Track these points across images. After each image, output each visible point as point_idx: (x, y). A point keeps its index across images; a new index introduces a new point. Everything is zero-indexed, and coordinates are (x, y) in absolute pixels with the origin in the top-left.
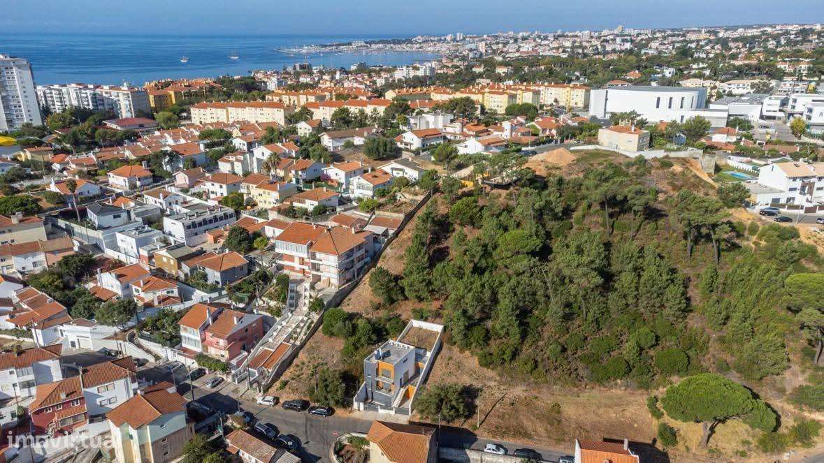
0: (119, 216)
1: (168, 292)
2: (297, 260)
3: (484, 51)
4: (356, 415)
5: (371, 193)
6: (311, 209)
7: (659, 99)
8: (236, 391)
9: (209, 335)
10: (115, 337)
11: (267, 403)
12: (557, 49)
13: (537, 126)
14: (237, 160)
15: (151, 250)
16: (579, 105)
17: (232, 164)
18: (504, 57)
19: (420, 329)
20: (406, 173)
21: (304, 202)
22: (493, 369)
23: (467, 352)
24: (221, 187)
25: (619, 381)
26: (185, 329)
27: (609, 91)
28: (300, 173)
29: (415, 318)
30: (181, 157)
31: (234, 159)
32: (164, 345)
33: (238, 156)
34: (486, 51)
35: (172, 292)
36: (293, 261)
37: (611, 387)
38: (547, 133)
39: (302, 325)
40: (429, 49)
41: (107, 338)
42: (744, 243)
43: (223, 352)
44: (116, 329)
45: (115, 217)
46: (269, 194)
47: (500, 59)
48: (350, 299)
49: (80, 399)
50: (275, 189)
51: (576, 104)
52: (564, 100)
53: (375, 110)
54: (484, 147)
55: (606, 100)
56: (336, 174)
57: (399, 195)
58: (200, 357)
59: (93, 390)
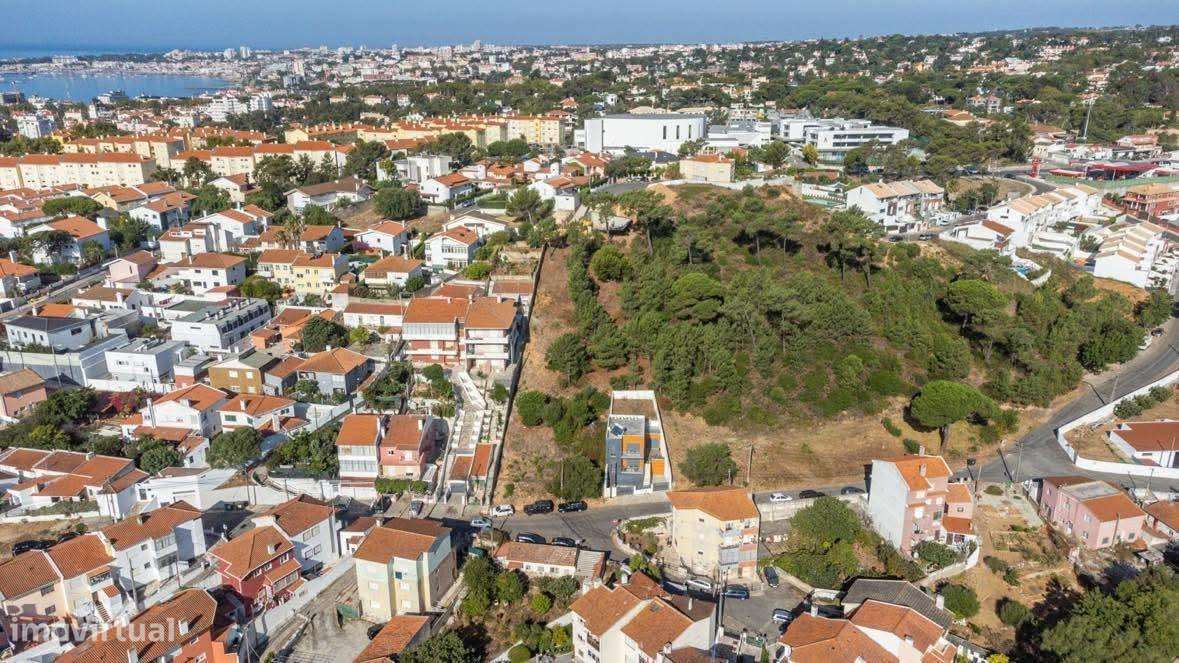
0: (79, 331)
1: (283, 412)
2: (434, 345)
3: (303, 74)
4: (610, 503)
5: (465, 256)
6: (402, 283)
7: (665, 128)
8: (450, 510)
9: (386, 450)
10: (231, 483)
11: (506, 513)
12: (413, 71)
13: (580, 163)
14: (194, 236)
15: (202, 364)
16: (554, 141)
17: (188, 242)
18: (341, 83)
19: (625, 400)
20: (487, 229)
21: (385, 276)
22: (724, 426)
23: (688, 415)
24: (215, 273)
25: (845, 412)
26: (348, 451)
27: (605, 120)
28: (316, 244)
29: (615, 388)
30: (76, 239)
31: (190, 235)
32: (316, 478)
33: (196, 230)
34: (306, 75)
35: (288, 411)
36: (428, 347)
37: (841, 420)
38: (592, 172)
39: (487, 420)
40: (202, 71)
41: (219, 488)
42: (881, 265)
43: (409, 470)
44: (231, 472)
45: (73, 333)
46: (316, 272)
47: (335, 85)
48: (525, 382)
49: (289, 552)
50: (328, 265)
51: (551, 139)
52: (533, 135)
53: (327, 156)
54: (554, 191)
55: (603, 131)
56: (379, 240)
57: (502, 255)
58: (380, 483)
59: (299, 538)
